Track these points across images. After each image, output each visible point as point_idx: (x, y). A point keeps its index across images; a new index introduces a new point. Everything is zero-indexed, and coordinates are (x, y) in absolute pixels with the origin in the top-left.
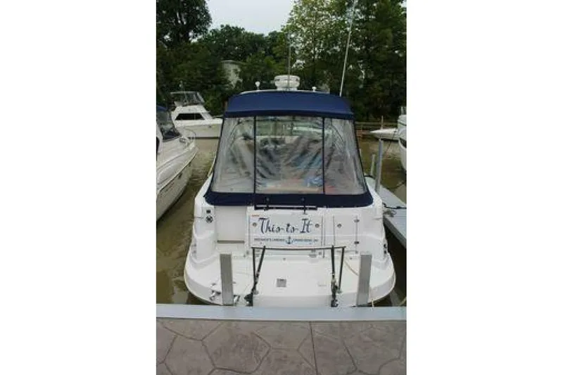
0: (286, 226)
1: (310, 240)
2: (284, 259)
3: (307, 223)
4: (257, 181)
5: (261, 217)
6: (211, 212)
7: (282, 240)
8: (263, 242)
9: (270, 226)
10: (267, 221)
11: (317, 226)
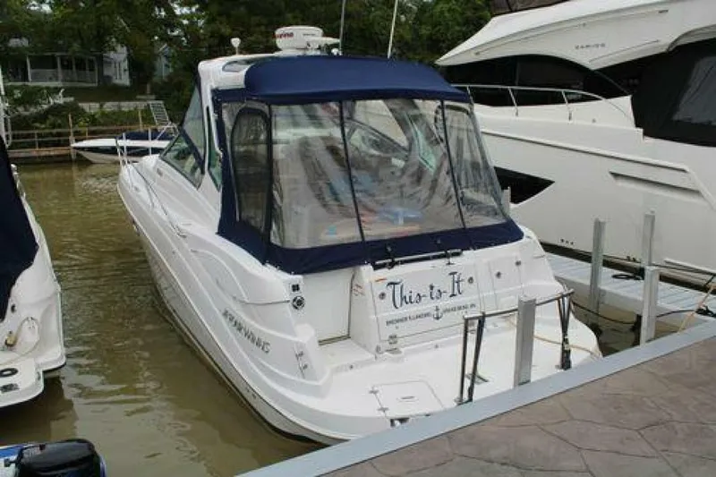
0: (429, 289)
1: (465, 307)
2: (437, 347)
3: (456, 279)
4: (362, 218)
5: (389, 281)
6: (301, 287)
7: (427, 315)
8: (399, 324)
9: (406, 293)
10: (399, 286)
11: (471, 280)
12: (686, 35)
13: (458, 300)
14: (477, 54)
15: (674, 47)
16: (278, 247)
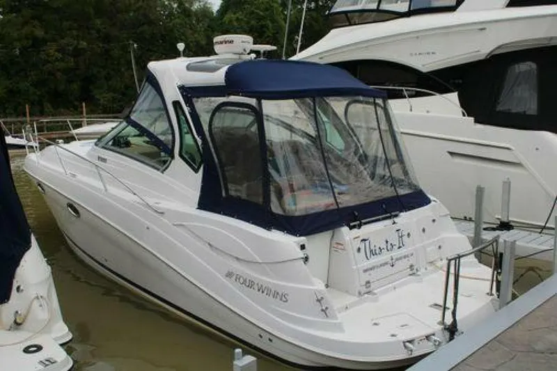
0: (385, 243)
1: (408, 256)
3: (400, 235)
4: (335, 190)
5: (361, 238)
6: (306, 246)
7: (386, 263)
8: (371, 272)
9: (372, 248)
10: (368, 241)
11: (409, 235)
12: (499, 47)
13: (403, 251)
14: (321, 58)
15: (490, 55)
16: (282, 216)
